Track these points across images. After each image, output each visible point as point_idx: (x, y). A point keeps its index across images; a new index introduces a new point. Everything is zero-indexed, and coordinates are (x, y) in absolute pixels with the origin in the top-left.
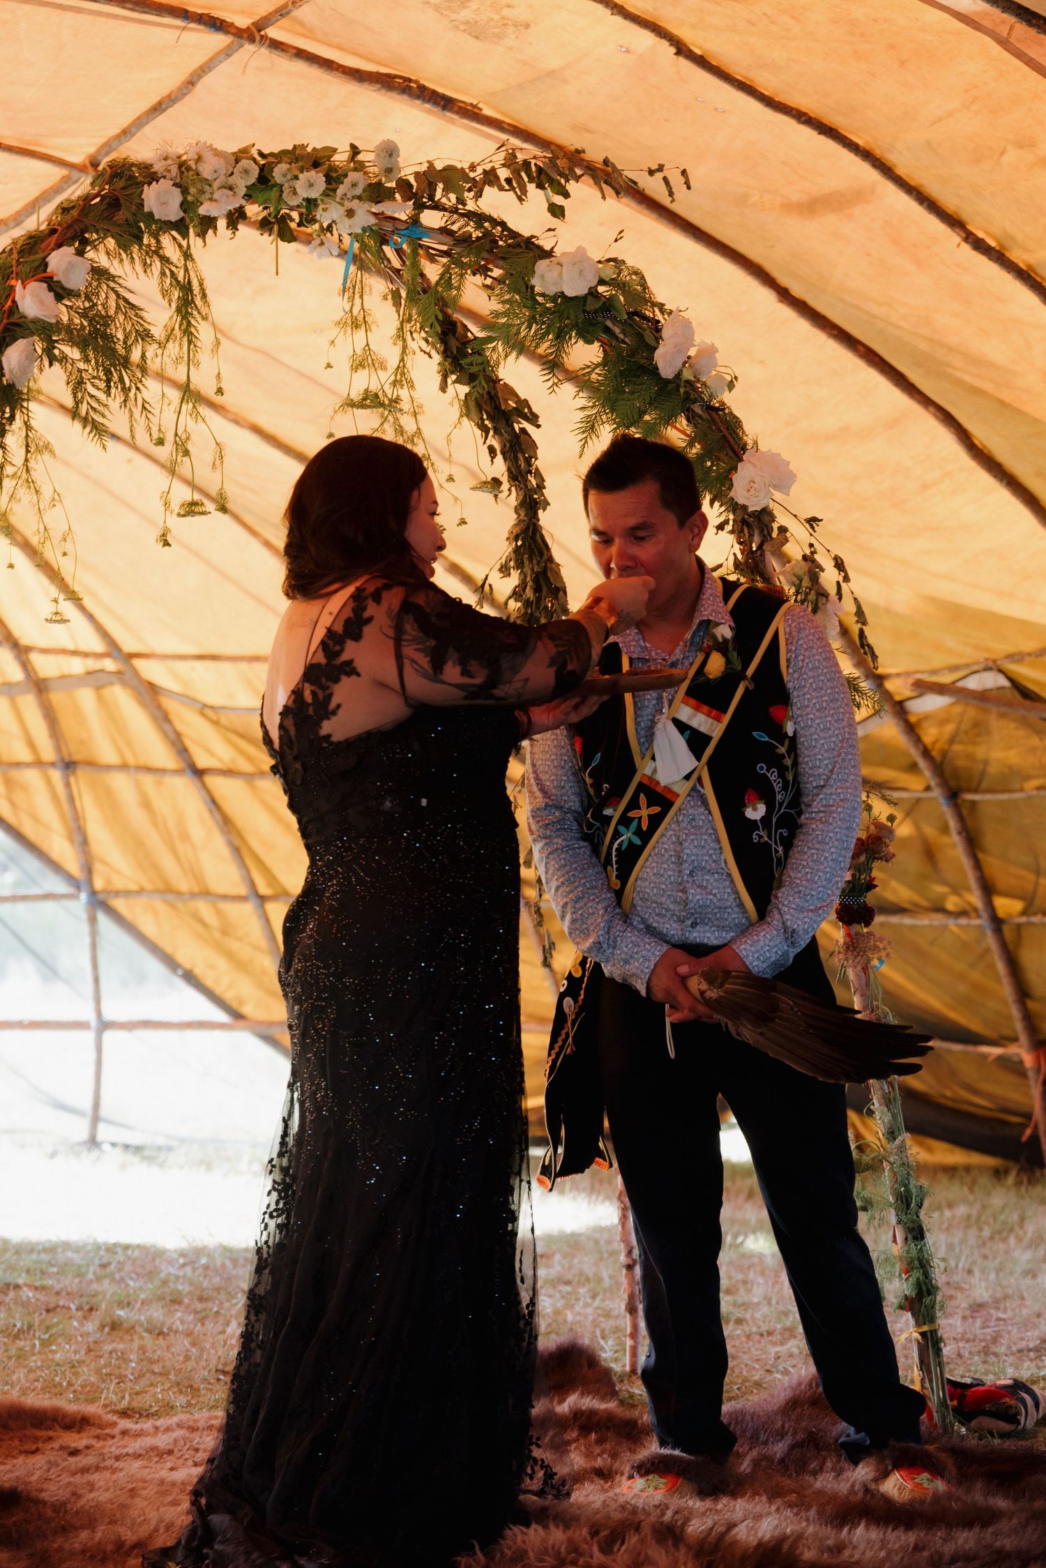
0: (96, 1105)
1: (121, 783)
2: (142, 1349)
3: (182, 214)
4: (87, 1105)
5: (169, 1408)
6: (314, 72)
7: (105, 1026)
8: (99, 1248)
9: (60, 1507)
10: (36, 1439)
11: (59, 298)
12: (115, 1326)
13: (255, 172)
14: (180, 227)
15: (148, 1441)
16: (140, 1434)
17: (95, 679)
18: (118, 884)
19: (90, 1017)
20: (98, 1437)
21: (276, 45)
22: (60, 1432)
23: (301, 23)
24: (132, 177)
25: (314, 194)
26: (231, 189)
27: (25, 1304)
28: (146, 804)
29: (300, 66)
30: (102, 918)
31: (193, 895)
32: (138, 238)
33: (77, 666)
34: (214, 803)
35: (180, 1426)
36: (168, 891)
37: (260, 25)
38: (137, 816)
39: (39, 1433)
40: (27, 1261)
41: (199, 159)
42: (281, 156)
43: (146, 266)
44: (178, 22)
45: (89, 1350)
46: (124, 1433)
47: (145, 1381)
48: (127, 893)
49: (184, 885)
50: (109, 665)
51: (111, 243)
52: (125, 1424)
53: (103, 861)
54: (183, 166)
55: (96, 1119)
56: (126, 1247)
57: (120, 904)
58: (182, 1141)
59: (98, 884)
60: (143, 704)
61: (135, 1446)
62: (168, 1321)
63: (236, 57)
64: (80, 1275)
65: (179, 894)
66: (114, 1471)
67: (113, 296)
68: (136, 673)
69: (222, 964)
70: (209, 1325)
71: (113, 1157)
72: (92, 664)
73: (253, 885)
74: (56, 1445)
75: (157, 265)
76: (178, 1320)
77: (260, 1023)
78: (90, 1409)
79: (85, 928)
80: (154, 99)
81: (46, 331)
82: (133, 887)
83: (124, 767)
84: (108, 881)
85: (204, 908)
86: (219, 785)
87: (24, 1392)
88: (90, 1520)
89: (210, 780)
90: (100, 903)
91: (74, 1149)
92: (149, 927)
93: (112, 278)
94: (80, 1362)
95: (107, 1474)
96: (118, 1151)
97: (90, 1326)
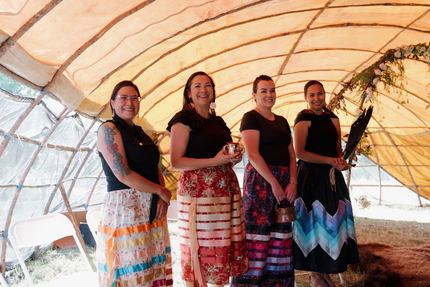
0: (381, 198)
1: (383, 148)
2: (396, 236)
3: (401, 56)
4: (379, 198)
5: (402, 246)
6: (417, 32)
7: (382, 186)
8: (385, 220)
9: (387, 260)
10: (381, 249)
11: (381, 71)
12: (390, 232)
13: (413, 48)
14: (401, 58)
15: (400, 251)
16: (398, 250)
17: (379, 132)
18: (383, 164)
19: (379, 185)
20: (391, 249)
21: (411, 29)
22: (384, 248)
23: (415, 25)
24: (392, 52)
25: (424, 51)
26: (409, 51)
27: (375, 228)
28: (387, 151)
29: (415, 32)
30: (381, 169)
31: (396, 165)
32: (394, 61)
33: (376, 130)
34: (399, 151)
35: (405, 249)
36: (391, 165)
37: (408, 26)
38: (386, 153)
39: (381, 248)
40: (374, 222)
41: (403, 47)
42: (417, 45)
43: (395, 65)
44: (394, 27)
45: (386, 236)
46: (396, 249)
47: (397, 241)
48: (385, 165)
49: (394, 164)
50: (381, 129)
51: (389, 62)
52: (395, 248)
53: (381, 160)
54: (401, 49)
55: (380, 200)
56: (389, 220)
57: (383, 167)
58: (395, 204)
59: (380, 164)
60: (387, 135)
61: (398, 251)
62: (399, 232)
63: (404, 32)
64: (383, 224)
65: (393, 165)
66: (395, 255)
67: (390, 70)
68: (385, 131)
69: (401, 176)
70: (406, 233)
71: (384, 206)
72: (378, 129)
73: (406, 164)
74: (384, 250)
75: (397, 65)
76: (401, 232)
77: (408, 186)
78: (389, 245)
79: (378, 171)
80: (389, 40)
81: (379, 76)
82: (386, 164)
83: (384, 145)
84: (381, 163)
85: (398, 167)
86: (400, 148)
87: (377, 241)
88: (393, 262)
89: (398, 147)
90: (380, 167)
91: (378, 205)
92: (388, 170)
93: (390, 67)
94: (385, 238)
95: (394, 255)
96: (385, 205)
97: (386, 232)
